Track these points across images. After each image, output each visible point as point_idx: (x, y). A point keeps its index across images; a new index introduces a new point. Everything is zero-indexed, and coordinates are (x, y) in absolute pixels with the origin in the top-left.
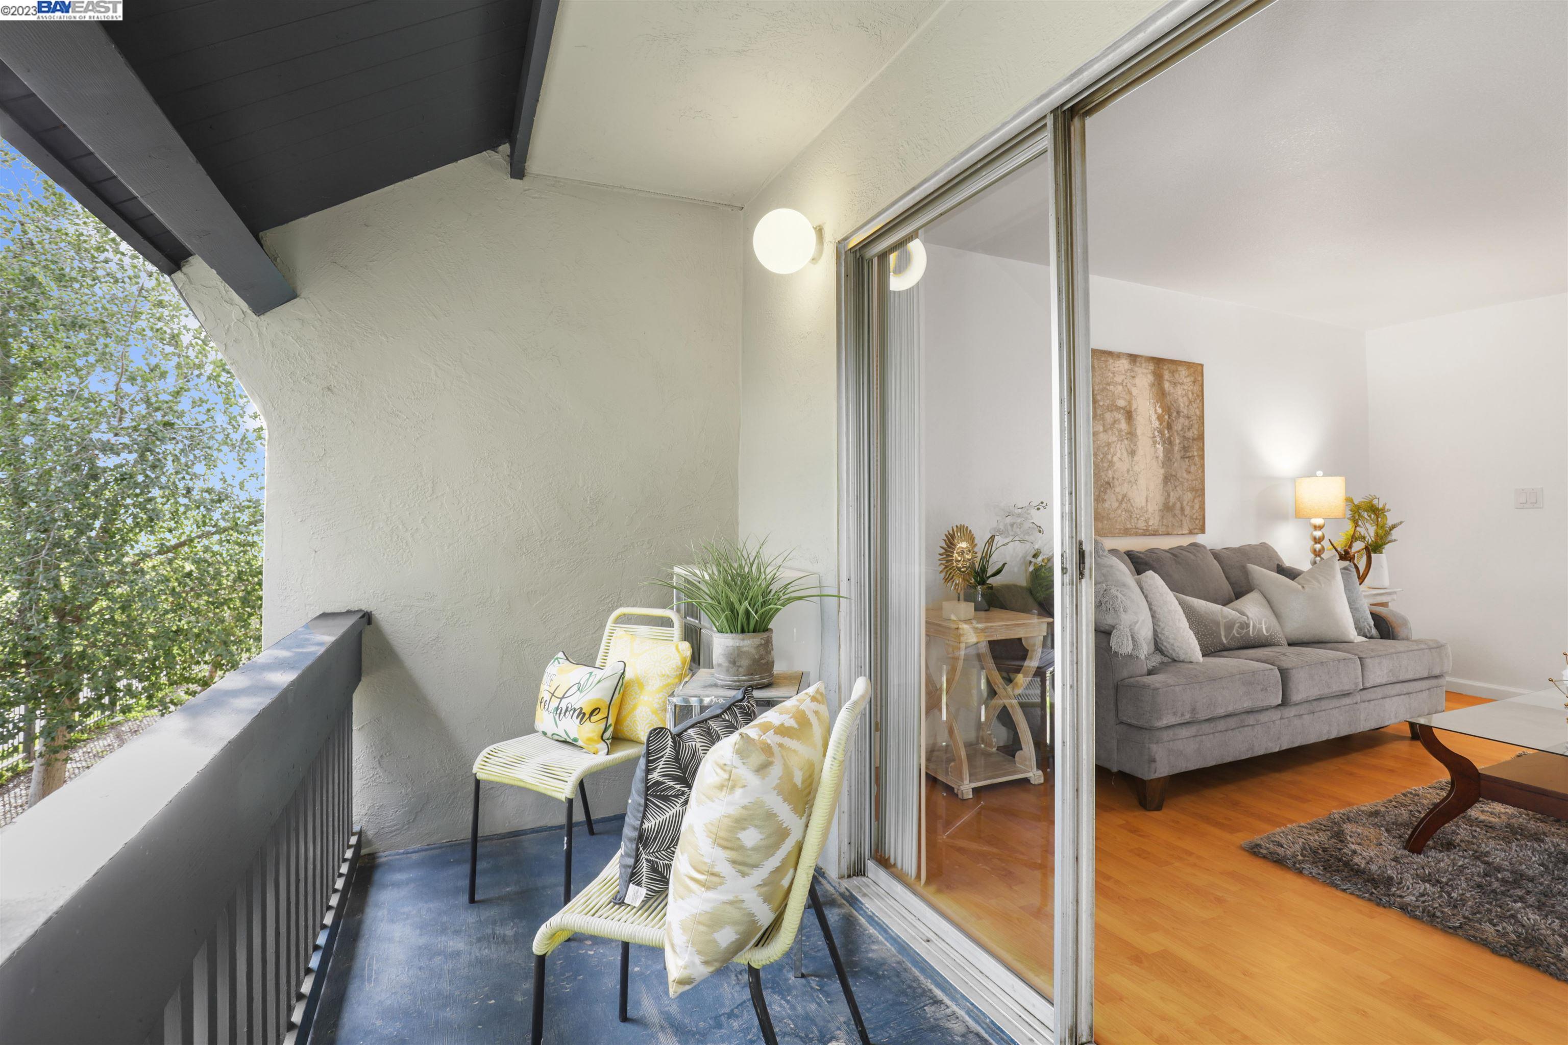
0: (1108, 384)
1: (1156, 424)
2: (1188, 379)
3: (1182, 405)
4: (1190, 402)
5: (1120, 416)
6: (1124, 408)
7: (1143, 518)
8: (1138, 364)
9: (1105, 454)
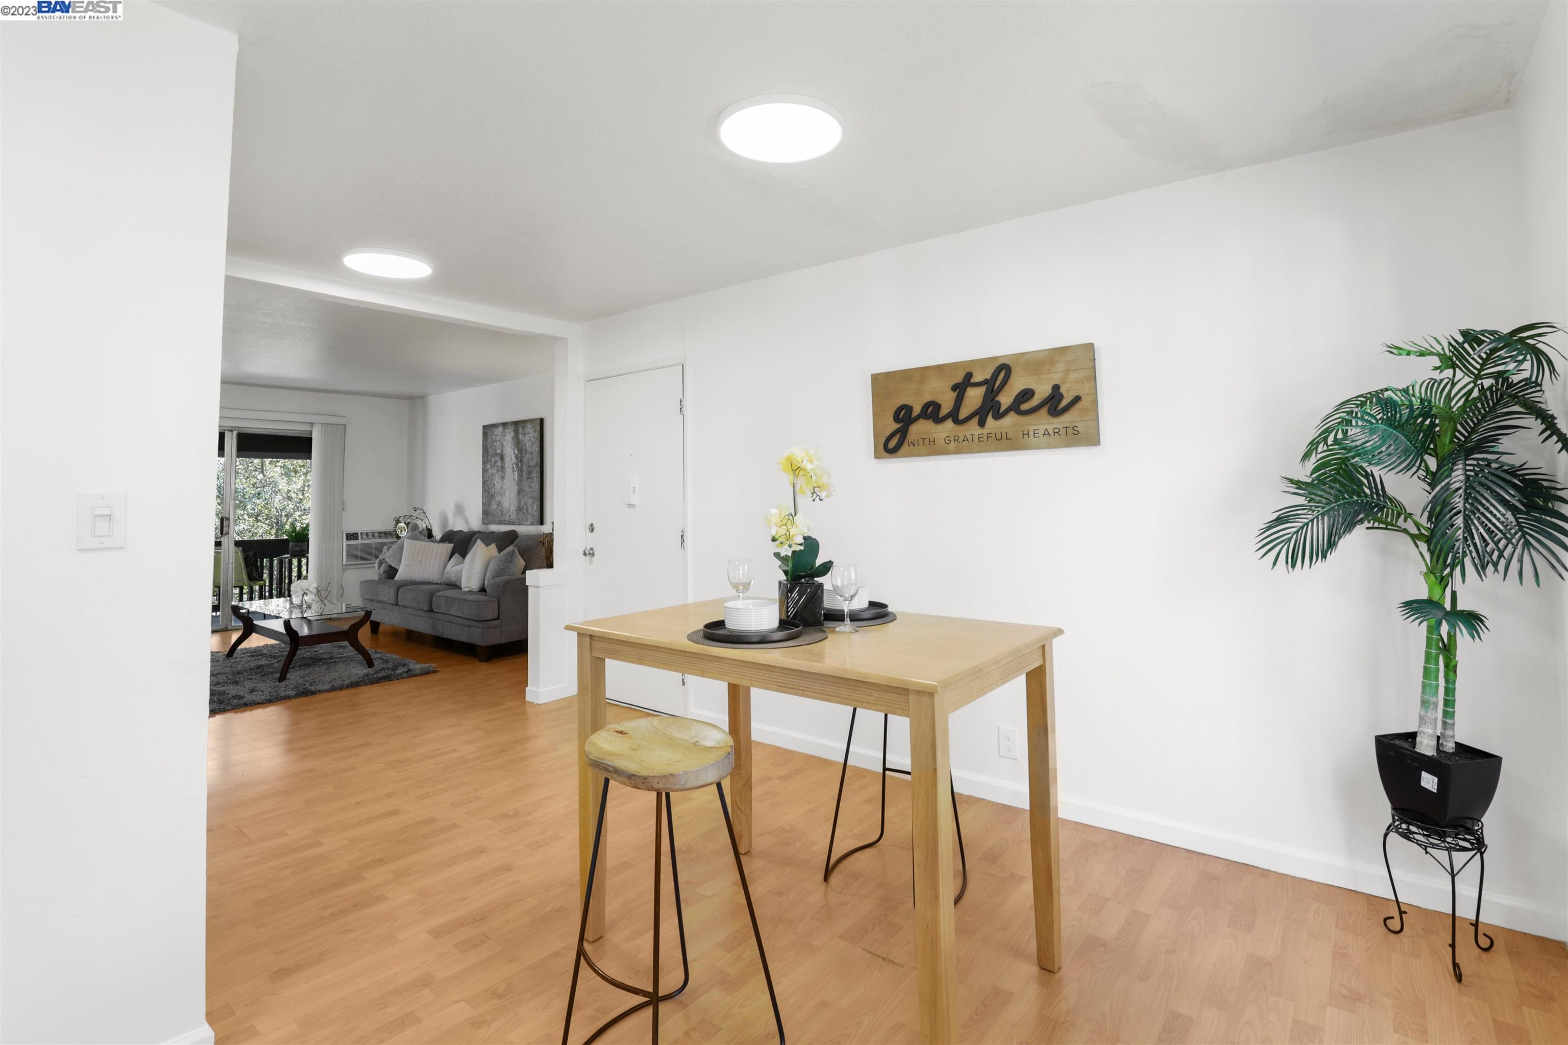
0: (493, 442)
1: (514, 460)
2: (532, 430)
3: (528, 447)
4: (532, 444)
5: (498, 458)
6: (500, 454)
7: (508, 515)
8: (507, 428)
9: (492, 480)
